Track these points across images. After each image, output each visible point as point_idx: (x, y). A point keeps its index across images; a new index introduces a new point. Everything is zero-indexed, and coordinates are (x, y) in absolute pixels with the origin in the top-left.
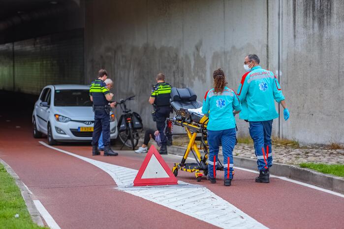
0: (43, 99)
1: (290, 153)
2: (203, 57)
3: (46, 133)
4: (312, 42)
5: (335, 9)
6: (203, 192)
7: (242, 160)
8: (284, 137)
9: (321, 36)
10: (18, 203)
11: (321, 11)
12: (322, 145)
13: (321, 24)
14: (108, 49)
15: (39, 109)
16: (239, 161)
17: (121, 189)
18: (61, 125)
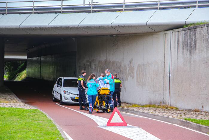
0: (58, 83)
1: (177, 113)
2: (133, 66)
3: (59, 99)
4: (186, 61)
5: (198, 46)
6: (140, 130)
7: (155, 115)
8: (171, 105)
9: (191, 59)
10: (57, 132)
11: (191, 47)
12: (190, 110)
13: (191, 53)
14: (88, 61)
15: (56, 88)
16: (153, 116)
17: (101, 127)
18: (66, 96)
